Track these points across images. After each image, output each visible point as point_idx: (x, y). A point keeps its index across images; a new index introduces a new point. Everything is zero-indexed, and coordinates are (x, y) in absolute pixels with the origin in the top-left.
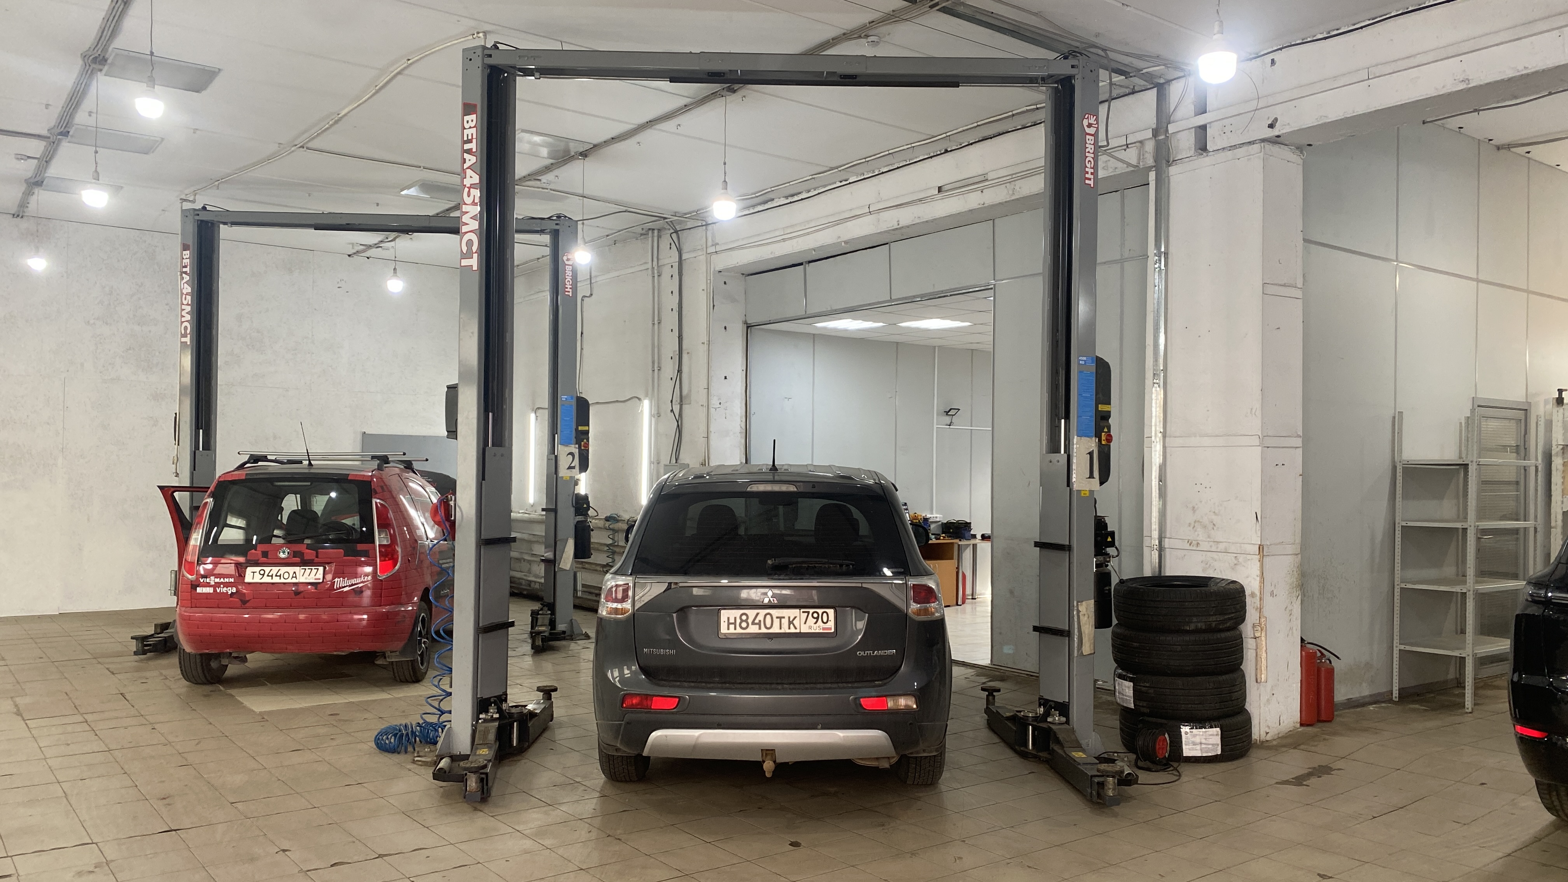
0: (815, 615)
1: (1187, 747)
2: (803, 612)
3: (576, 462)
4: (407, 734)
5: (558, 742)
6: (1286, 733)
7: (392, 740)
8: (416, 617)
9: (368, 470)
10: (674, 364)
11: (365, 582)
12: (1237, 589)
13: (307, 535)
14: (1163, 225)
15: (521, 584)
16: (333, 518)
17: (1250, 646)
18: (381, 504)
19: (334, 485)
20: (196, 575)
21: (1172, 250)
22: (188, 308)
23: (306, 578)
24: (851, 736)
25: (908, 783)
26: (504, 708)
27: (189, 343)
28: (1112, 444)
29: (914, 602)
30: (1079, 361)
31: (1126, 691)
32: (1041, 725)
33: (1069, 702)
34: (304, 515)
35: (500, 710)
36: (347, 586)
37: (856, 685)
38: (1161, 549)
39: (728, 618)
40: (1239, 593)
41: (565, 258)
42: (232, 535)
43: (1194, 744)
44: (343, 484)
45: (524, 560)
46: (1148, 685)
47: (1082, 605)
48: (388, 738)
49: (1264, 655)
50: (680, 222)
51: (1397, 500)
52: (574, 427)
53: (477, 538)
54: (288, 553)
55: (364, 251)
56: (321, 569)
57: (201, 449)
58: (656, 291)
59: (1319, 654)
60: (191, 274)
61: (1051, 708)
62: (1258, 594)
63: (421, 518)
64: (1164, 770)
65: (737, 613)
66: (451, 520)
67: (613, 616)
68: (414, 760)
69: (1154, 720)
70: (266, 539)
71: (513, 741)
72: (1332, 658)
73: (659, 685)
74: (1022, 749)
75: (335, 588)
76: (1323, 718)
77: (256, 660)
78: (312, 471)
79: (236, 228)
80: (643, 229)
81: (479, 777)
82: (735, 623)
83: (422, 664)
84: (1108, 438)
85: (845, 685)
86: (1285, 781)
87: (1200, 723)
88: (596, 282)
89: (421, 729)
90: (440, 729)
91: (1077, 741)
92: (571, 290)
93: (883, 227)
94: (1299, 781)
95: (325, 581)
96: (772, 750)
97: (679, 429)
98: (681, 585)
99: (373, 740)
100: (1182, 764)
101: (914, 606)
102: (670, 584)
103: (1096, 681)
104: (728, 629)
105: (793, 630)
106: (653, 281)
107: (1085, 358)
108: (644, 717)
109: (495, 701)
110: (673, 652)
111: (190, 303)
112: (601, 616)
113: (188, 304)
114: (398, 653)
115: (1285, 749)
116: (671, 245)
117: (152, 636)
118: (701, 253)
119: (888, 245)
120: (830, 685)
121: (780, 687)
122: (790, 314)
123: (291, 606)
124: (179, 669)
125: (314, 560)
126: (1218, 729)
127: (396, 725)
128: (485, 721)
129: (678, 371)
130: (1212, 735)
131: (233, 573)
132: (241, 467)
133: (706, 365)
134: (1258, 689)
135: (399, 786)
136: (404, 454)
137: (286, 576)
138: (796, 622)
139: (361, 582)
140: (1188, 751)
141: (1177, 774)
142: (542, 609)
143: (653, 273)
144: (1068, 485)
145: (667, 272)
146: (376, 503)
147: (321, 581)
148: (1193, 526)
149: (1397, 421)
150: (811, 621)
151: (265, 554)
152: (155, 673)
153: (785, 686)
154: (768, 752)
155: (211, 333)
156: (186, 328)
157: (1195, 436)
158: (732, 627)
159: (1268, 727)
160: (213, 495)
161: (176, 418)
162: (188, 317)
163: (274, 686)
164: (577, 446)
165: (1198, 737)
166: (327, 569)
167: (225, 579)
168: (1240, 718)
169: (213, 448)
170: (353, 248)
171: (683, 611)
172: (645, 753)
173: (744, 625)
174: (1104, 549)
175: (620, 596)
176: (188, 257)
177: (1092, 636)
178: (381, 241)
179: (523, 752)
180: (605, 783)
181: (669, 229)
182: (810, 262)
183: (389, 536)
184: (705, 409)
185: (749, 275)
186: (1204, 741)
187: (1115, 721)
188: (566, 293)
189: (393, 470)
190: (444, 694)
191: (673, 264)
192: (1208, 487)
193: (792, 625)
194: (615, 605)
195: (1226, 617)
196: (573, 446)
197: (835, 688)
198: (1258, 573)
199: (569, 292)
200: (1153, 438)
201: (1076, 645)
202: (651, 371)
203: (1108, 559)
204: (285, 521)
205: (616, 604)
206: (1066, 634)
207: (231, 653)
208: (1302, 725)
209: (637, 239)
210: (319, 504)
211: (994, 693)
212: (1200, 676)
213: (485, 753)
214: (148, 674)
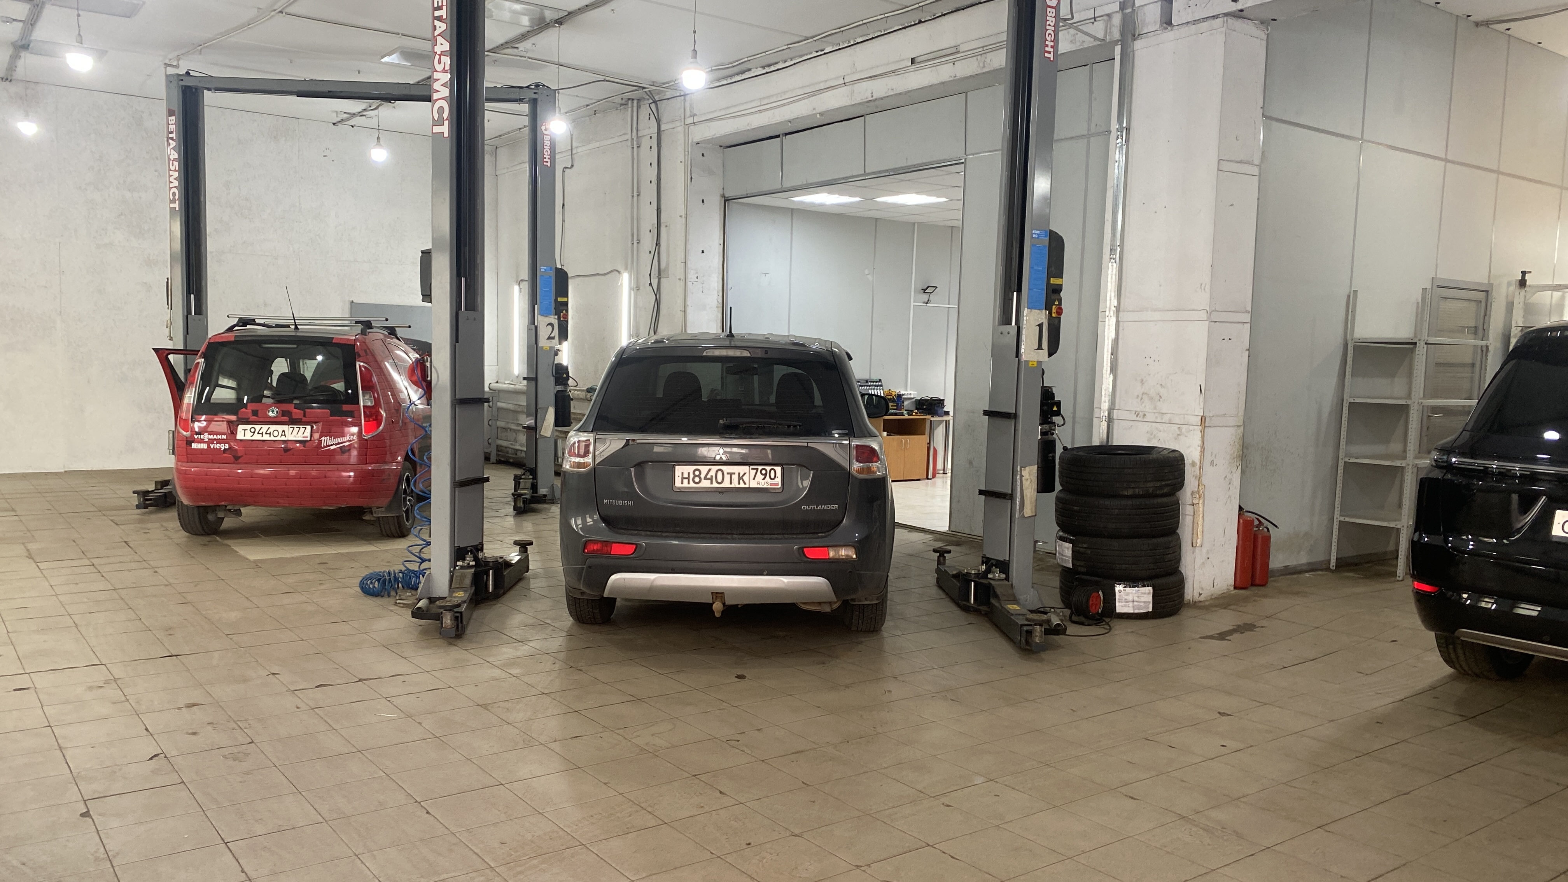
0: (764, 472)
1: (1120, 604)
2: (752, 469)
3: (556, 333)
4: (390, 579)
5: (533, 590)
6: (1219, 595)
7: (376, 585)
8: (400, 476)
9: (351, 334)
10: (653, 237)
11: (350, 441)
12: (1176, 457)
13: (295, 395)
14: (1126, 100)
15: (508, 452)
16: (322, 383)
17: (1188, 513)
18: (365, 368)
19: (321, 348)
20: (191, 431)
21: (1134, 124)
22: (176, 174)
23: (295, 437)
24: (798, 582)
25: (853, 629)
26: (480, 557)
27: (177, 209)
28: (1062, 317)
29: (857, 461)
30: (1033, 234)
31: (1066, 551)
32: (984, 581)
33: (1009, 561)
34: (293, 378)
35: (476, 559)
36: (334, 444)
37: (800, 536)
38: (1110, 420)
39: (682, 473)
40: (1178, 461)
41: (543, 128)
42: (224, 394)
43: (1127, 601)
44: (328, 347)
45: (511, 429)
46: (1085, 546)
47: (1025, 470)
48: (372, 583)
49: (1201, 519)
50: (659, 93)
51: (1347, 377)
52: (553, 298)
53: (451, 398)
54: (277, 412)
55: (348, 119)
56: (309, 427)
57: (193, 313)
58: (635, 162)
59: (1256, 522)
60: (177, 140)
61: (992, 565)
62: (1198, 464)
63: (404, 381)
64: (1096, 624)
65: (690, 469)
66: (428, 380)
67: (576, 469)
68: (396, 603)
69: (1088, 578)
70: (257, 399)
71: (489, 587)
72: (1270, 526)
73: (617, 533)
74: (964, 603)
75: (322, 446)
76: (1257, 581)
77: (250, 514)
78: (298, 334)
79: (219, 94)
80: (622, 99)
81: (454, 615)
82: (688, 478)
83: (407, 520)
84: (1059, 311)
85: (790, 536)
86: (1209, 636)
87: (1134, 582)
88: (577, 153)
89: (403, 576)
90: (421, 576)
91: (1014, 595)
92: (549, 160)
93: (858, 99)
94: (1222, 636)
95: (312, 439)
96: (722, 593)
97: (658, 302)
98: (638, 441)
99: (358, 585)
100: (1115, 620)
101: (857, 466)
102: (628, 440)
103: (1036, 542)
104: (682, 483)
105: (742, 485)
106: (633, 152)
107: (1038, 232)
108: (604, 561)
109: (471, 550)
110: (631, 503)
111: (177, 169)
112: (564, 470)
113: (175, 170)
114: (383, 509)
115: (1216, 609)
116: (650, 114)
117: (152, 492)
118: (679, 124)
119: (863, 118)
120: (777, 536)
121: (729, 537)
122: (766, 188)
123: (281, 463)
124: (178, 521)
125: (301, 419)
126: (1151, 588)
127: (380, 572)
128: (462, 567)
129: (657, 245)
130: (1145, 593)
131: (226, 431)
132: (231, 329)
133: (684, 239)
134: (1193, 553)
135: (382, 624)
136: (387, 320)
137: (276, 433)
138: (746, 478)
139: (347, 441)
140: (1120, 608)
141: (1108, 627)
142: (524, 474)
143: (632, 144)
144: (1017, 356)
145: (646, 143)
146: (360, 365)
147: (309, 439)
148: (1141, 397)
149: (1351, 301)
150: (760, 477)
151: (255, 413)
152: (157, 525)
153: (735, 536)
154: (718, 595)
155: (199, 198)
156: (174, 194)
157: (1147, 311)
158: (686, 481)
159: (1202, 589)
160: (204, 356)
161: (167, 282)
162: (176, 183)
163: (267, 538)
164: (556, 317)
165: (1130, 595)
166: (315, 428)
167: (218, 436)
168: (1173, 579)
169: (204, 313)
170: (337, 116)
171: (640, 465)
172: (606, 595)
173: (697, 480)
174: (1050, 418)
175: (582, 452)
176: (174, 122)
177: (1034, 499)
178: (365, 110)
179: (498, 598)
180: (573, 624)
181: (648, 99)
182: (787, 134)
183: (373, 398)
184: (682, 283)
185: (727, 147)
186: (1136, 599)
187: (1055, 581)
188: (545, 163)
189: (376, 335)
190: (425, 543)
191: (652, 135)
192: (1157, 360)
193: (741, 481)
194: (578, 460)
195: (1164, 483)
196: (552, 316)
197: (781, 539)
198: (1200, 443)
199: (547, 162)
200: (1107, 313)
201: (1018, 508)
202: (630, 245)
203: (1054, 428)
204: (274, 384)
205: (579, 458)
206: (1009, 497)
207: (226, 506)
208: (1235, 588)
209: (617, 109)
210: (309, 368)
211: (945, 555)
212: (1136, 538)
213: (460, 595)
214: (150, 525)
